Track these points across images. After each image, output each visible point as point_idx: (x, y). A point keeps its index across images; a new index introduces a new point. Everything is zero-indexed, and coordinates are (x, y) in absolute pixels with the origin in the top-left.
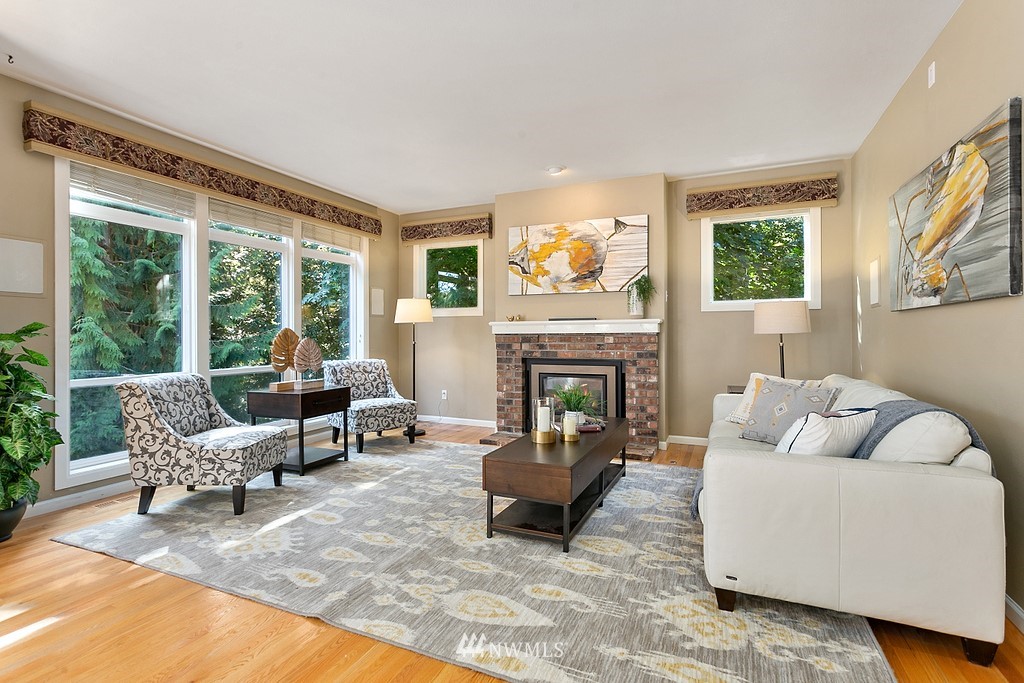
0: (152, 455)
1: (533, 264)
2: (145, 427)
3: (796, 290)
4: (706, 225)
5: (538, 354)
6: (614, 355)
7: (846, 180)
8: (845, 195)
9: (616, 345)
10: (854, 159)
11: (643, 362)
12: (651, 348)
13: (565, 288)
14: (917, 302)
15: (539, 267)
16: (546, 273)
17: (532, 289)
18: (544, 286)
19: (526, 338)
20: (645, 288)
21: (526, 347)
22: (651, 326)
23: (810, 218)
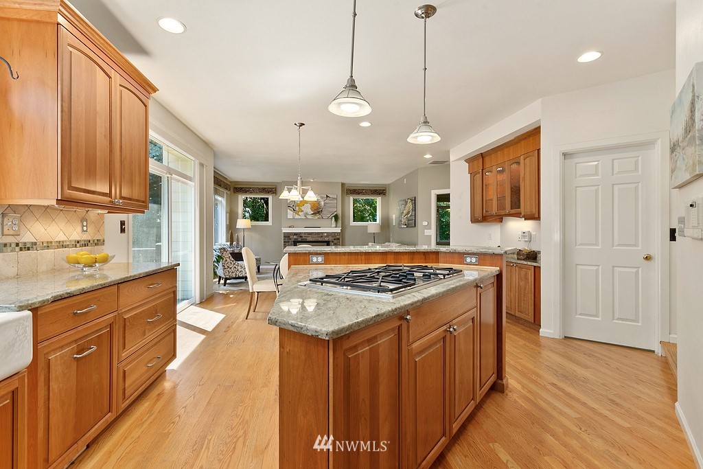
0: (231, 268)
1: (297, 208)
2: (228, 260)
3: (375, 220)
4: (351, 199)
5: (300, 240)
6: (326, 239)
7: (387, 190)
8: (387, 194)
9: (327, 236)
10: (389, 185)
11: (335, 241)
12: (338, 237)
13: (309, 217)
14: (403, 226)
15: (299, 209)
16: (302, 211)
17: (297, 217)
18: (302, 215)
19: (296, 234)
20: (336, 217)
21: (295, 237)
22: (338, 230)
23: (379, 200)
